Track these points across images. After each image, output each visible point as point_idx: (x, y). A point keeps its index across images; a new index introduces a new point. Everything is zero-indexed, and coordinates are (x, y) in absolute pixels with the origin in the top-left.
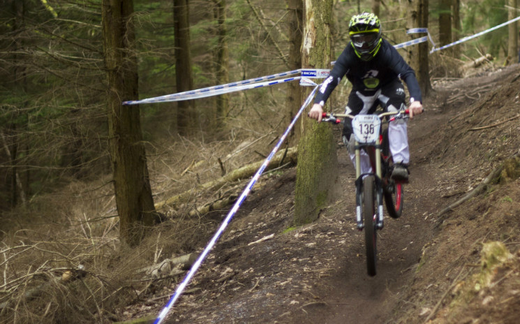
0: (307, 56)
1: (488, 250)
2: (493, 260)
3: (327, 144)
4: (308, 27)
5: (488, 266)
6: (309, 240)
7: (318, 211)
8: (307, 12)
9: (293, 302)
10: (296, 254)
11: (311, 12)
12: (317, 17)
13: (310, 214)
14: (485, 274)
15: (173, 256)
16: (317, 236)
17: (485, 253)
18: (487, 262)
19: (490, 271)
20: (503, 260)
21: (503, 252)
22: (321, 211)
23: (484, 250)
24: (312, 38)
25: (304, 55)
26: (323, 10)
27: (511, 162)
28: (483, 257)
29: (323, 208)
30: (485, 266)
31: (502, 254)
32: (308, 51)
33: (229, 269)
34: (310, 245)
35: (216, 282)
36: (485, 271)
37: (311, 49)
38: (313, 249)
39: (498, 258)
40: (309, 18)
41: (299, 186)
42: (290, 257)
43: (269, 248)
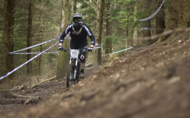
0: (62, 29)
1: (111, 56)
2: (112, 58)
3: (67, 56)
4: (63, 20)
5: (111, 60)
6: (60, 82)
7: (63, 75)
8: (63, 16)
9: (53, 92)
10: (56, 85)
11: (64, 16)
12: (66, 18)
13: (61, 76)
14: (110, 63)
15: (19, 86)
16: (62, 81)
17: (110, 57)
18: (110, 59)
19: (111, 62)
20: (115, 59)
21: (116, 57)
22: (64, 75)
23: (110, 56)
24: (64, 24)
25: (61, 29)
26: (67, 15)
27: (121, 54)
28: (109, 58)
29: (65, 75)
30: (110, 60)
31: (115, 57)
32: (63, 28)
33: (35, 89)
34: (60, 83)
35: (30, 92)
36: (110, 62)
37: (63, 27)
38: (61, 84)
39: (114, 58)
40: (63, 18)
41: (58, 68)
42: (54, 86)
43: (47, 84)
